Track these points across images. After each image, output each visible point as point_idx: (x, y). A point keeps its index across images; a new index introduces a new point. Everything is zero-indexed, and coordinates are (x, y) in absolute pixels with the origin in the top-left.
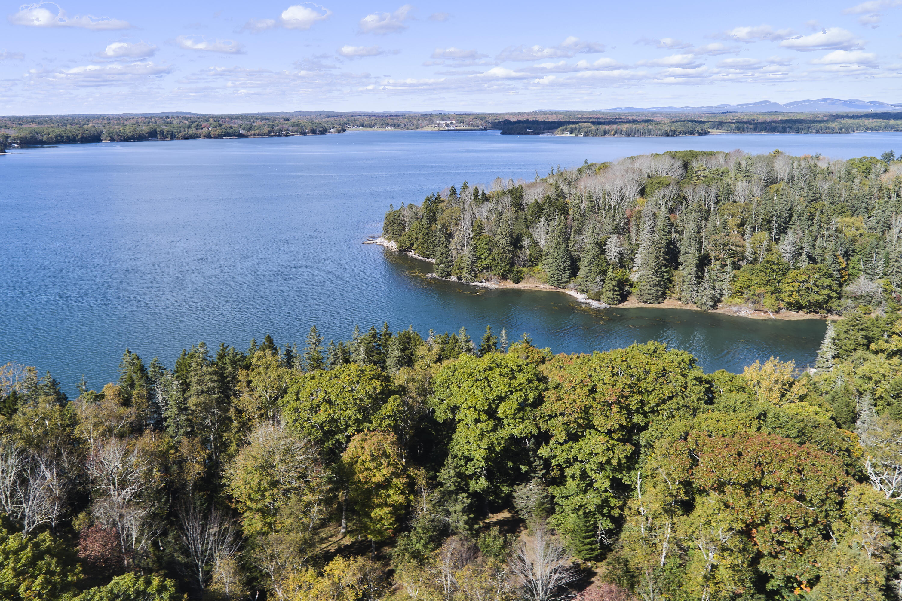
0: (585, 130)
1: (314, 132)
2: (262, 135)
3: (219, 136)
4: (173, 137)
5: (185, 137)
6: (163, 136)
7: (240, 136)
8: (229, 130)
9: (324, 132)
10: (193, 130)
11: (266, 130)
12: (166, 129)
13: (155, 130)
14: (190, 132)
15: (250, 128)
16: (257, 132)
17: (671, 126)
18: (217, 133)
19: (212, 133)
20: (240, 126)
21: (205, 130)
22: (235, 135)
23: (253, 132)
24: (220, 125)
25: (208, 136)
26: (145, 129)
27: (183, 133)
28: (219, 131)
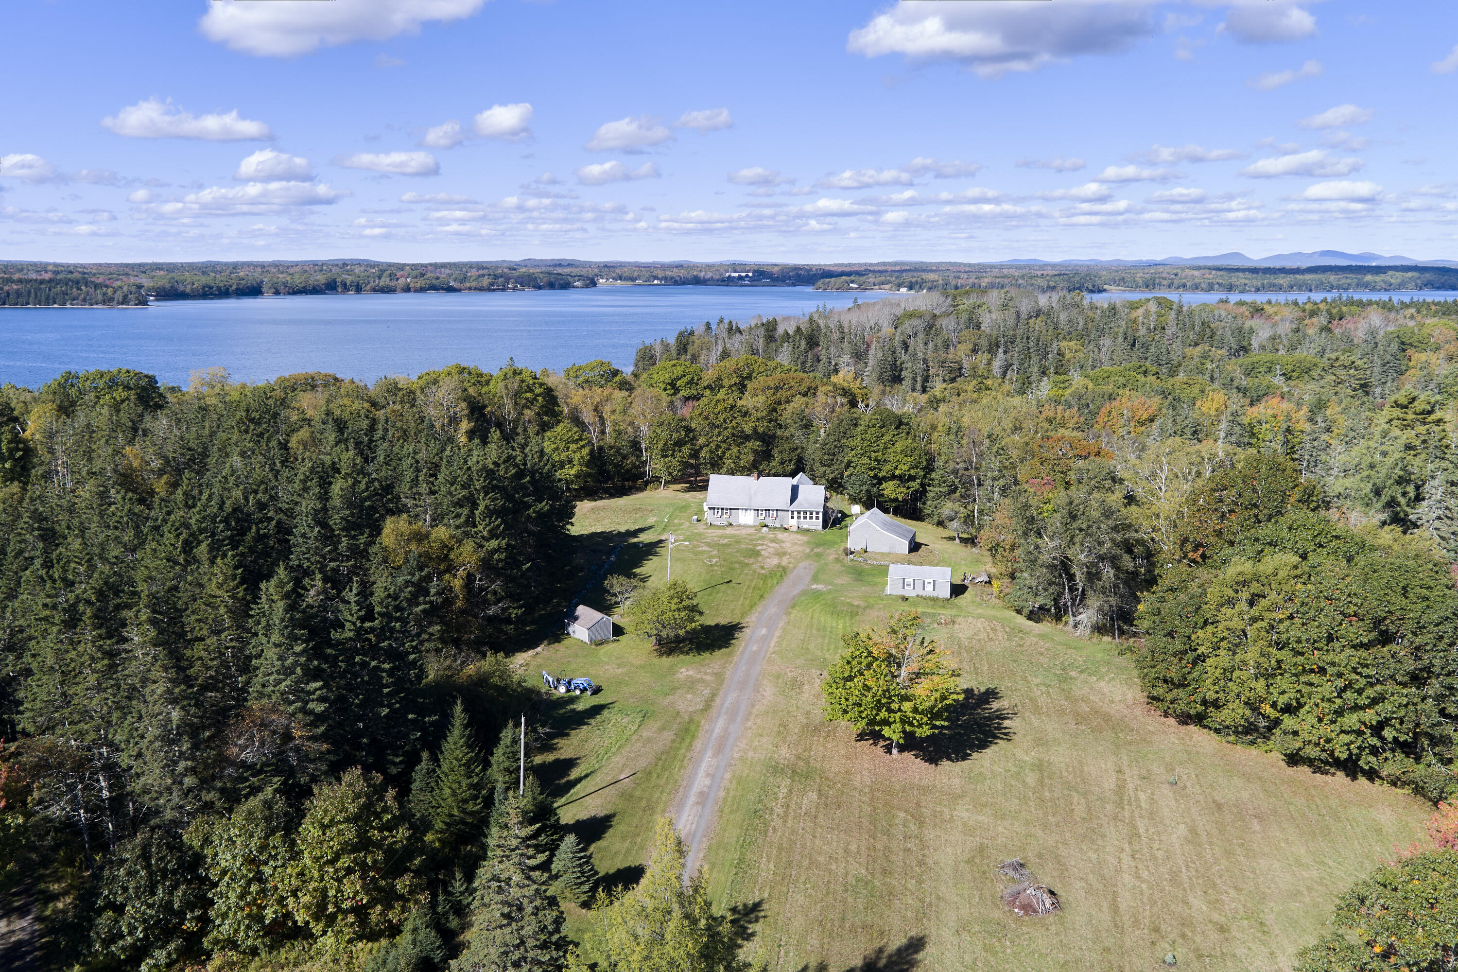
0: (929, 285)
1: (551, 286)
2: (480, 289)
3: (422, 290)
4: (359, 289)
5: (375, 290)
6: (346, 288)
7: (450, 289)
8: (435, 282)
9: (566, 286)
10: (385, 281)
11: (485, 282)
12: (349, 279)
13: (335, 281)
14: (382, 284)
15: (464, 279)
16: (474, 284)
17: (1049, 281)
18: (419, 285)
19: (412, 285)
20: (450, 275)
21: (402, 281)
22: (443, 289)
23: (468, 285)
24: (423, 275)
25: (407, 289)
26: (321, 279)
27: (372, 284)
28: (421, 282)
